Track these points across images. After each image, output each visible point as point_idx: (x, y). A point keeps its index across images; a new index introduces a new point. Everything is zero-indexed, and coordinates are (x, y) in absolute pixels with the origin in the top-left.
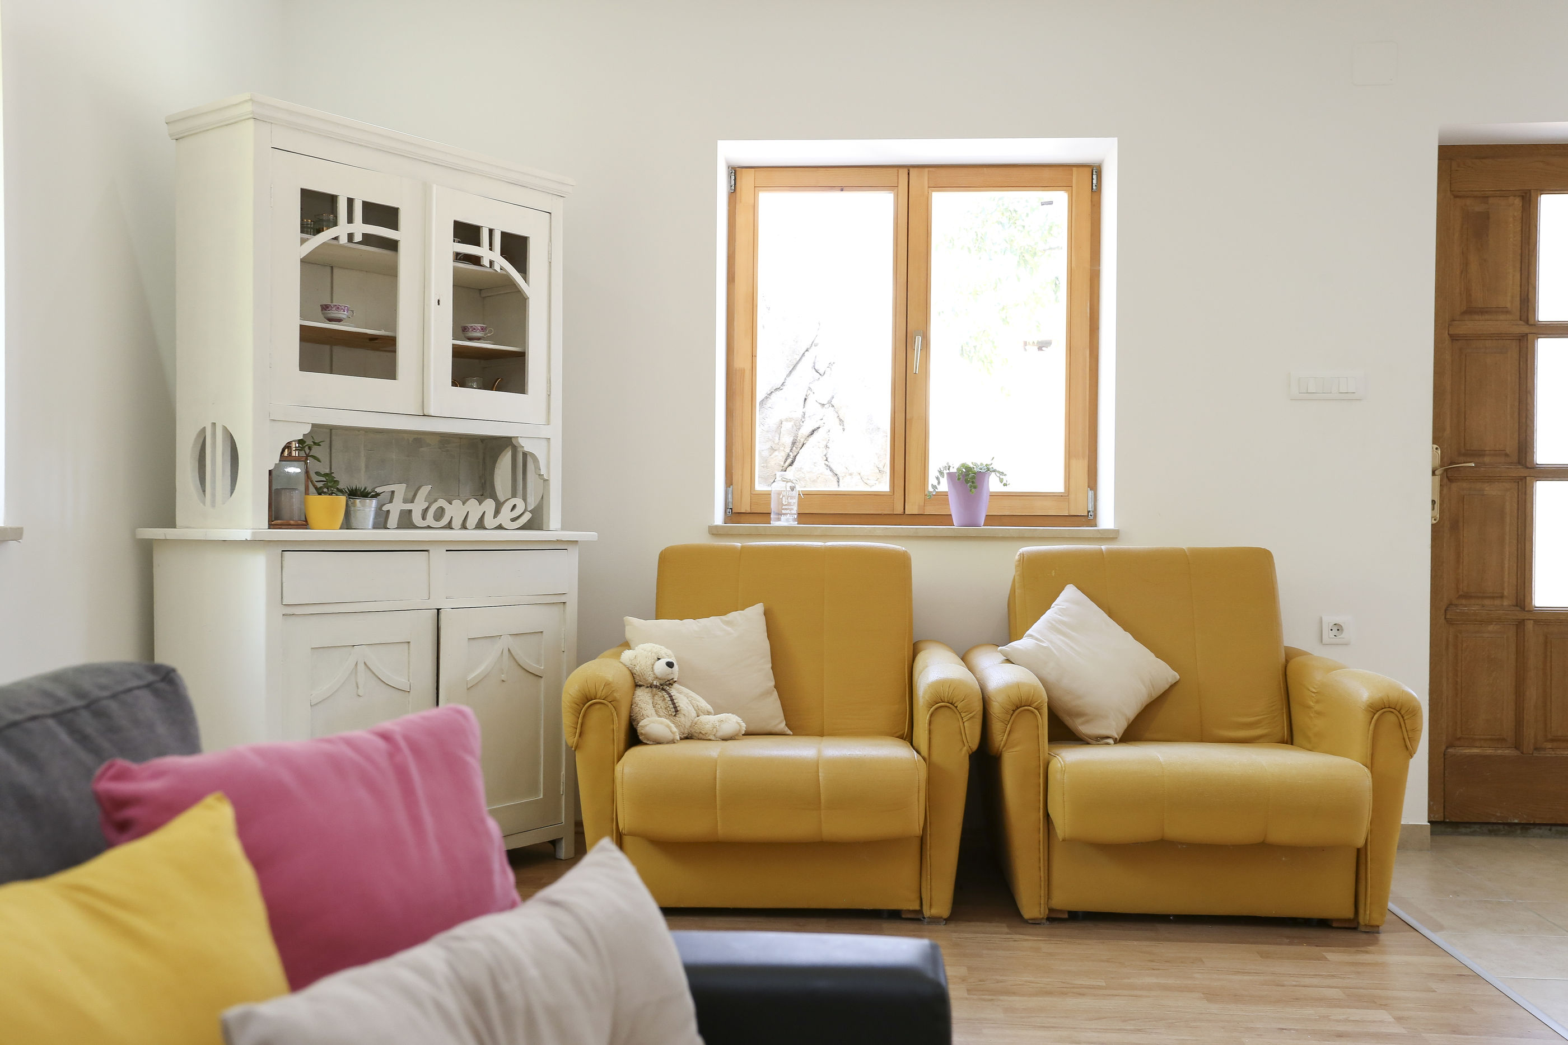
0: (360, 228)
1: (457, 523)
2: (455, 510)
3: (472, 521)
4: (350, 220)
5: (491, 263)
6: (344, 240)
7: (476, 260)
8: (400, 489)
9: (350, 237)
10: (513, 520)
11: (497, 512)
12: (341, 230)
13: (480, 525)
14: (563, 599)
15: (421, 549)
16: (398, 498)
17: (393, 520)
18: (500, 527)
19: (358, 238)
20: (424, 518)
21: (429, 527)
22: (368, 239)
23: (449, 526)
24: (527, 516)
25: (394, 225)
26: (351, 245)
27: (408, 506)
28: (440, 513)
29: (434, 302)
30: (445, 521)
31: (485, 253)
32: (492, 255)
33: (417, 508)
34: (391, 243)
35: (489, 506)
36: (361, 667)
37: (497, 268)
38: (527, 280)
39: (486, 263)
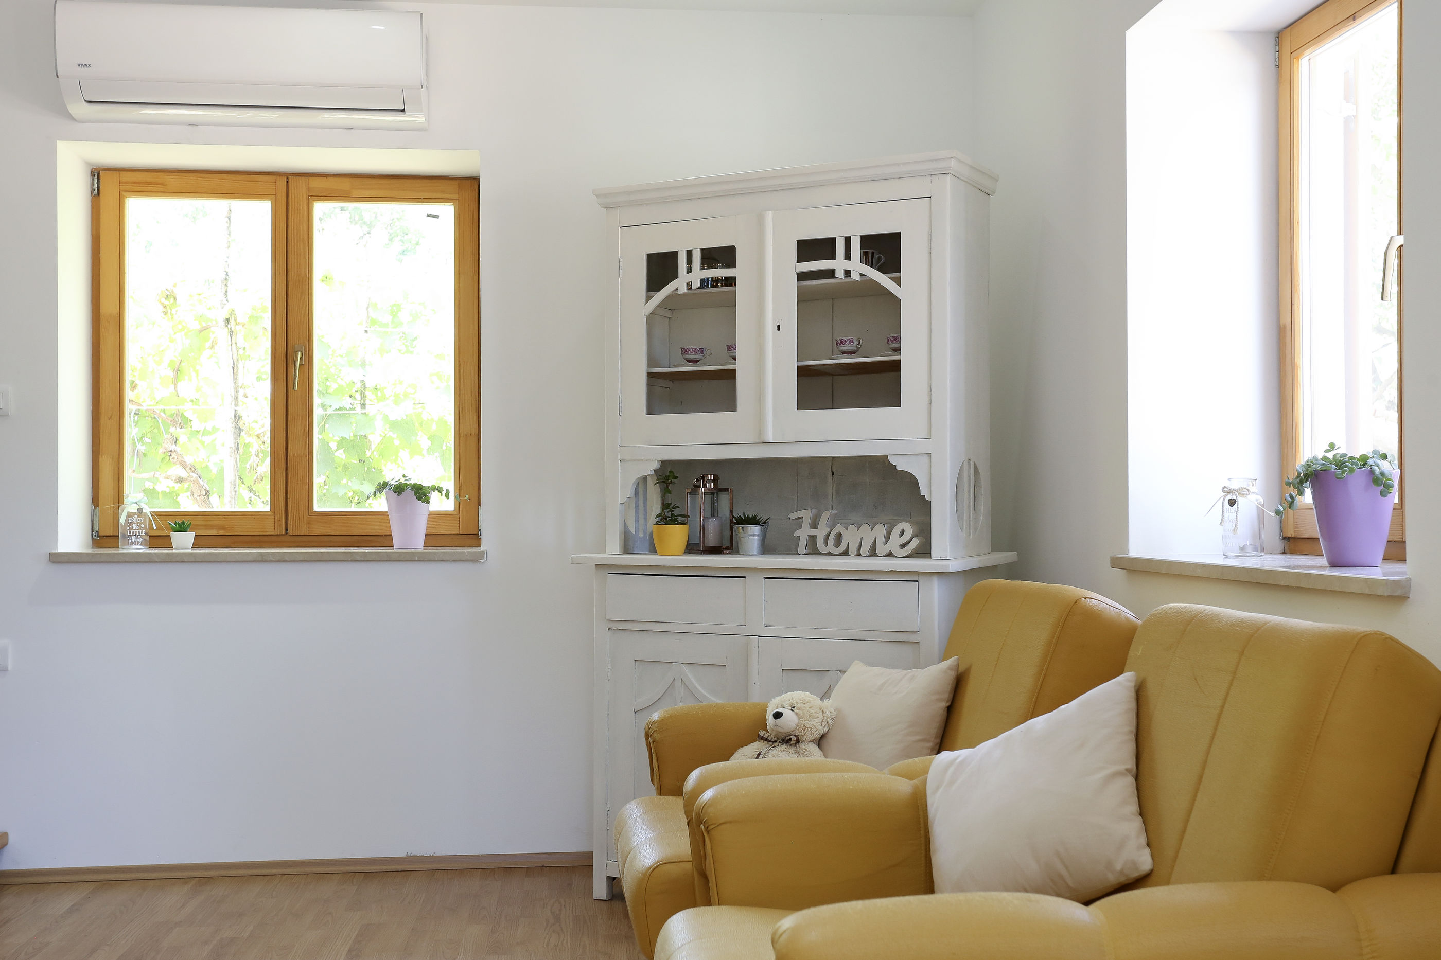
0: (699, 274)
1: (853, 550)
2: (851, 537)
3: (865, 549)
4: (689, 271)
5: (847, 273)
6: (683, 289)
7: (831, 273)
8: (807, 515)
9: (689, 286)
10: (903, 546)
11: (888, 538)
12: (679, 285)
13: (873, 553)
14: (913, 638)
15: (738, 575)
16: (806, 523)
17: (802, 548)
18: (890, 555)
19: (696, 284)
20: (826, 545)
21: (829, 554)
22: (705, 283)
23: (846, 553)
24: (915, 543)
25: (731, 264)
26: (690, 292)
27: (813, 532)
28: (838, 540)
29: (770, 327)
30: (842, 548)
31: (838, 264)
32: (848, 265)
33: (820, 534)
34: (730, 282)
35: (880, 531)
36: (678, 684)
37: (855, 276)
38: (898, 281)
39: (840, 274)
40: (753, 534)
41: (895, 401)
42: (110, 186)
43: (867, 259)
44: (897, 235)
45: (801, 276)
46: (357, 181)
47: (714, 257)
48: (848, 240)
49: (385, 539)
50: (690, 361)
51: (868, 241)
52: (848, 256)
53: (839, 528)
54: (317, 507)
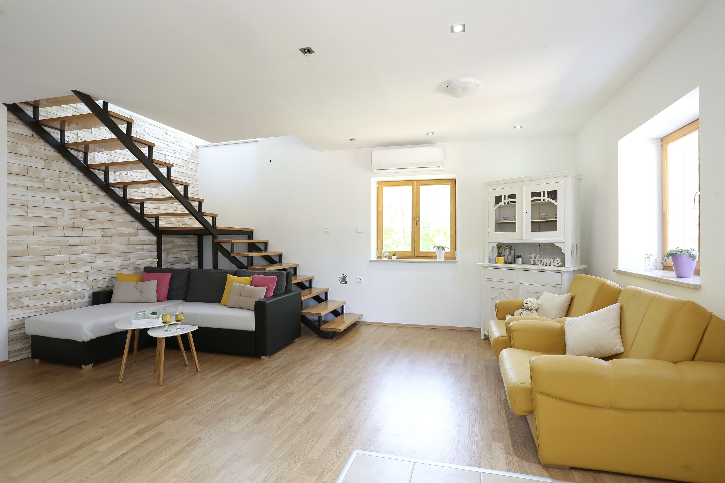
0: (507, 200)
1: (545, 264)
2: (544, 261)
3: (548, 264)
4: (505, 200)
5: (544, 200)
7: (540, 200)
8: (533, 256)
9: (505, 203)
10: (558, 264)
11: (554, 262)
12: (502, 203)
13: (550, 265)
14: (561, 287)
15: (516, 269)
16: (533, 257)
17: (532, 263)
18: (554, 266)
19: (507, 203)
20: (538, 263)
21: (539, 265)
22: (508, 202)
23: (543, 265)
24: (561, 263)
27: (535, 260)
28: (541, 262)
29: (524, 213)
31: (541, 198)
32: (544, 198)
33: (536, 260)
34: (515, 202)
35: (552, 260)
36: (502, 293)
37: (546, 201)
38: (557, 202)
39: (542, 200)
40: (520, 260)
41: (556, 230)
42: (380, 185)
43: (549, 196)
44: (556, 191)
45: (532, 201)
46: (429, 181)
47: (510, 196)
48: (544, 192)
49: (435, 258)
50: (505, 220)
51: (549, 192)
52: (544, 196)
53: (541, 259)
54: (421, 250)
